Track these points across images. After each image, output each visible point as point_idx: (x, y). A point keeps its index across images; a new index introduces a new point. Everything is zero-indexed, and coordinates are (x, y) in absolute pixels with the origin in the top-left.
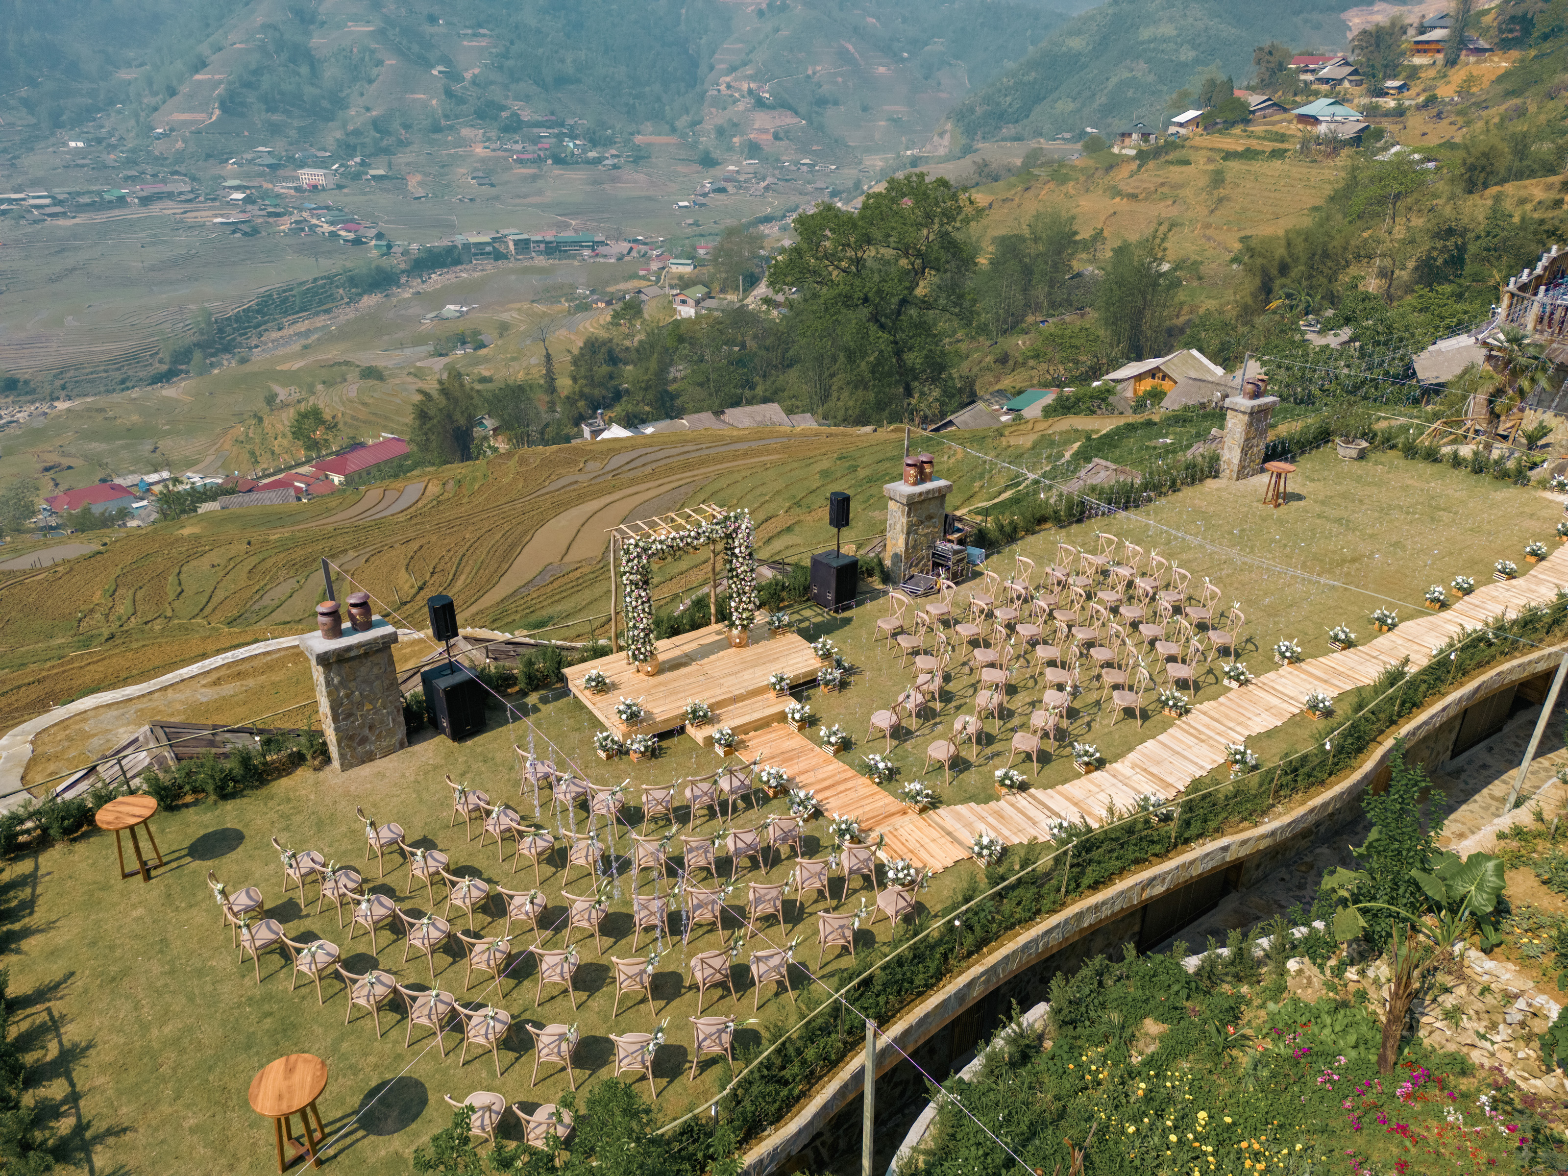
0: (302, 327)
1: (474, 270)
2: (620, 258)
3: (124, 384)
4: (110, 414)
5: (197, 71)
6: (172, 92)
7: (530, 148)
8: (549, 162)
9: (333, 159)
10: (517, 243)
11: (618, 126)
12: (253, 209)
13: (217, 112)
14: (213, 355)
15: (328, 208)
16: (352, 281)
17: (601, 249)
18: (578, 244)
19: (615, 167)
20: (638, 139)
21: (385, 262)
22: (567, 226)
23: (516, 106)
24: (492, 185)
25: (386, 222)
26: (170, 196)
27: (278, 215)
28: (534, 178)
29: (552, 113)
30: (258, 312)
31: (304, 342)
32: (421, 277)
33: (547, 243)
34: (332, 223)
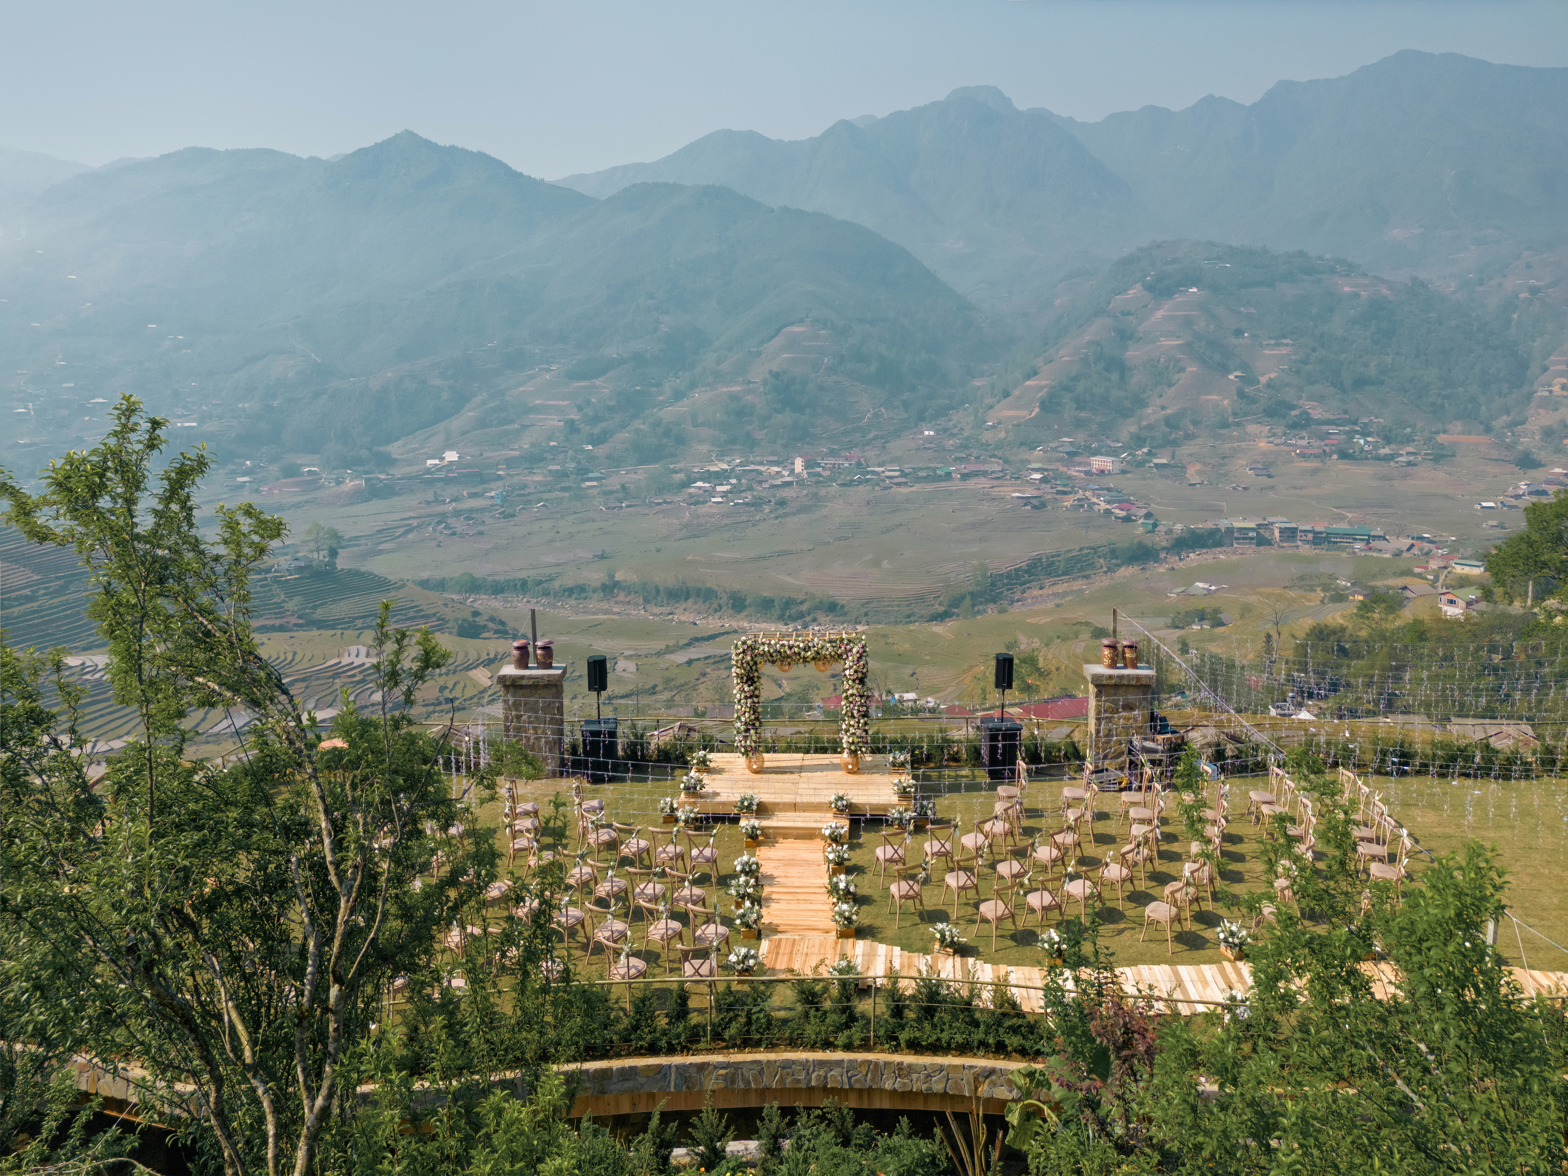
0: (1060, 588)
1: (1234, 553)
2: (1398, 554)
3: (909, 618)
4: (891, 640)
5: (1029, 377)
6: (1006, 394)
7: (1316, 443)
8: (1335, 457)
9: (1123, 449)
10: (1282, 531)
11: (1419, 425)
12: (1046, 488)
13: (1037, 410)
14: (981, 603)
15: (1109, 490)
16: (1114, 553)
17: (1375, 544)
18: (1352, 537)
19: (1409, 464)
20: (1441, 438)
21: (1148, 540)
22: (1342, 518)
23: (1307, 405)
24: (1270, 476)
25: (1158, 504)
26: (985, 474)
27: (1065, 493)
28: (1315, 471)
29: (1345, 412)
30: (1026, 572)
31: (1058, 601)
32: (1179, 555)
33: (1315, 533)
34: (1109, 502)
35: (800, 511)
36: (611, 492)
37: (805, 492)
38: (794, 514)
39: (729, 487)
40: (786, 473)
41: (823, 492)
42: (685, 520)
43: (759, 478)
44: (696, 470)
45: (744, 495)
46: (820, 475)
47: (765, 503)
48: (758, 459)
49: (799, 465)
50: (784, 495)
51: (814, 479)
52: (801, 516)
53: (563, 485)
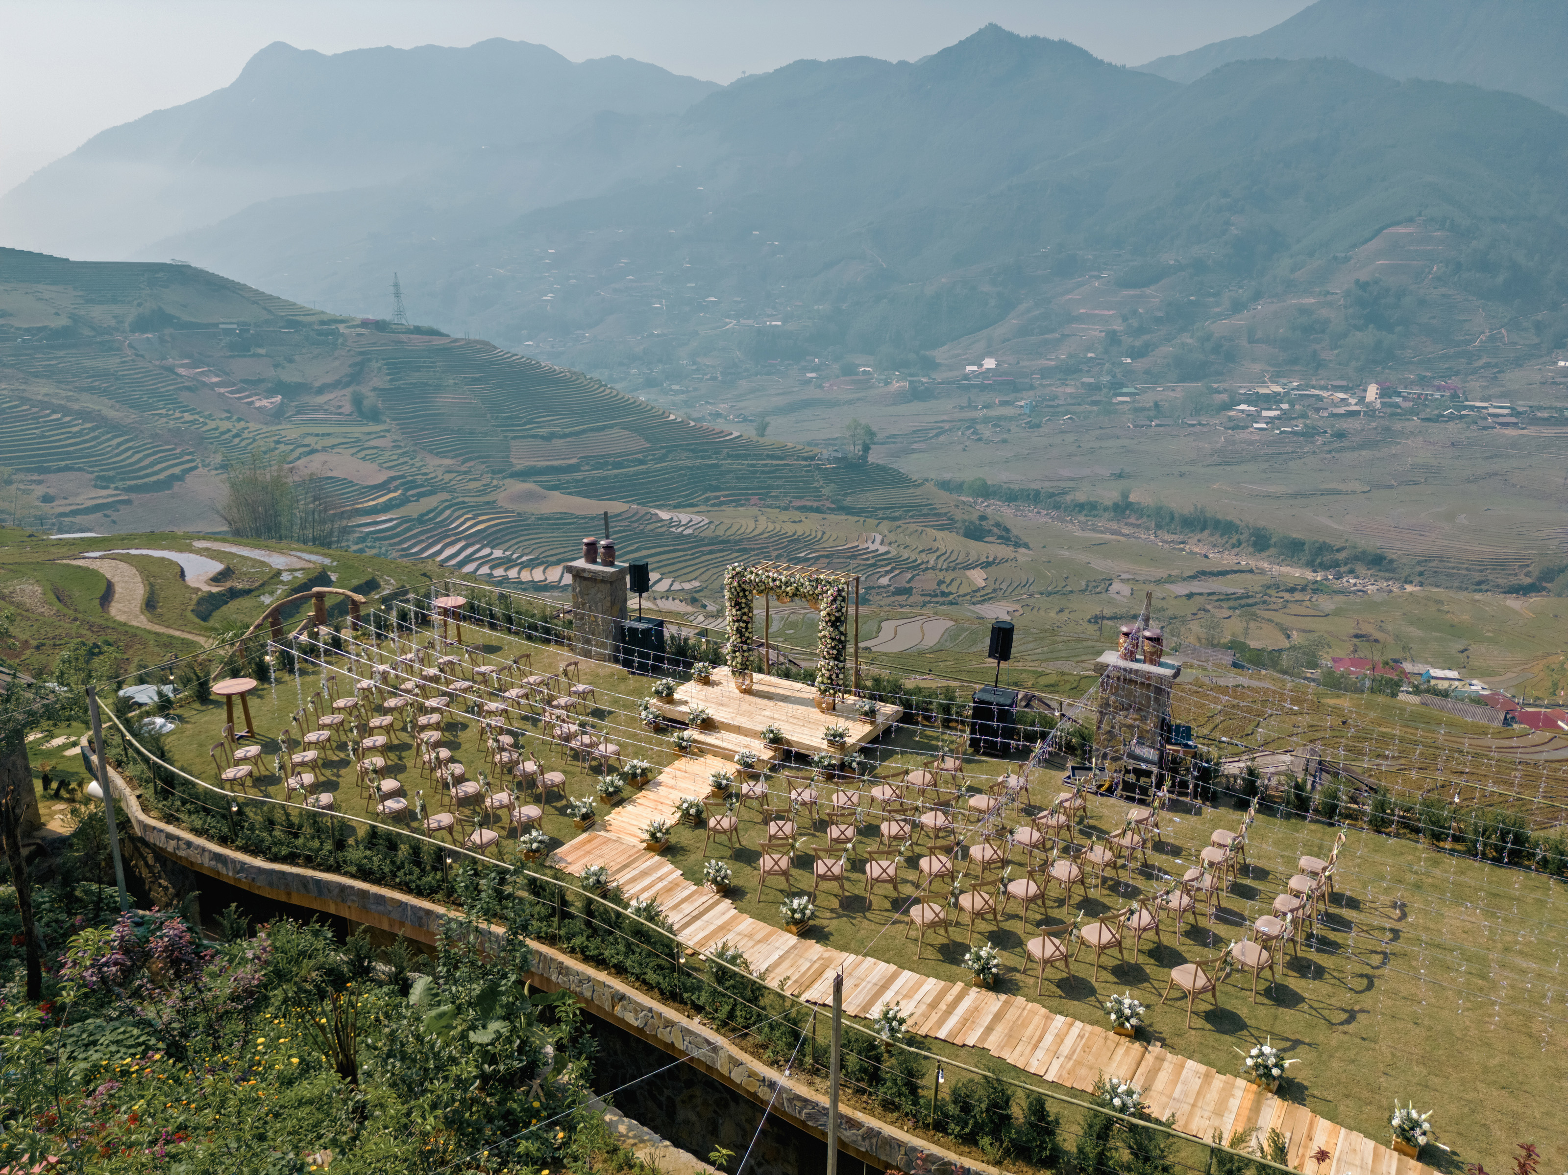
3: (1480, 586)
4: (1445, 608)
35: (1362, 447)
36: (1143, 409)
37: (1374, 424)
38: (1353, 449)
39: (1278, 412)
40: (1353, 401)
41: (1398, 426)
42: (1219, 445)
43: (1317, 404)
44: (1242, 391)
45: (1294, 422)
46: (1397, 406)
47: (1318, 434)
48: (1322, 382)
49: (1372, 392)
50: (1345, 426)
51: (1388, 411)
52: (1364, 453)
53: (1094, 398)
